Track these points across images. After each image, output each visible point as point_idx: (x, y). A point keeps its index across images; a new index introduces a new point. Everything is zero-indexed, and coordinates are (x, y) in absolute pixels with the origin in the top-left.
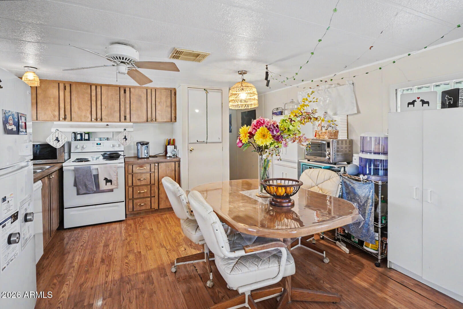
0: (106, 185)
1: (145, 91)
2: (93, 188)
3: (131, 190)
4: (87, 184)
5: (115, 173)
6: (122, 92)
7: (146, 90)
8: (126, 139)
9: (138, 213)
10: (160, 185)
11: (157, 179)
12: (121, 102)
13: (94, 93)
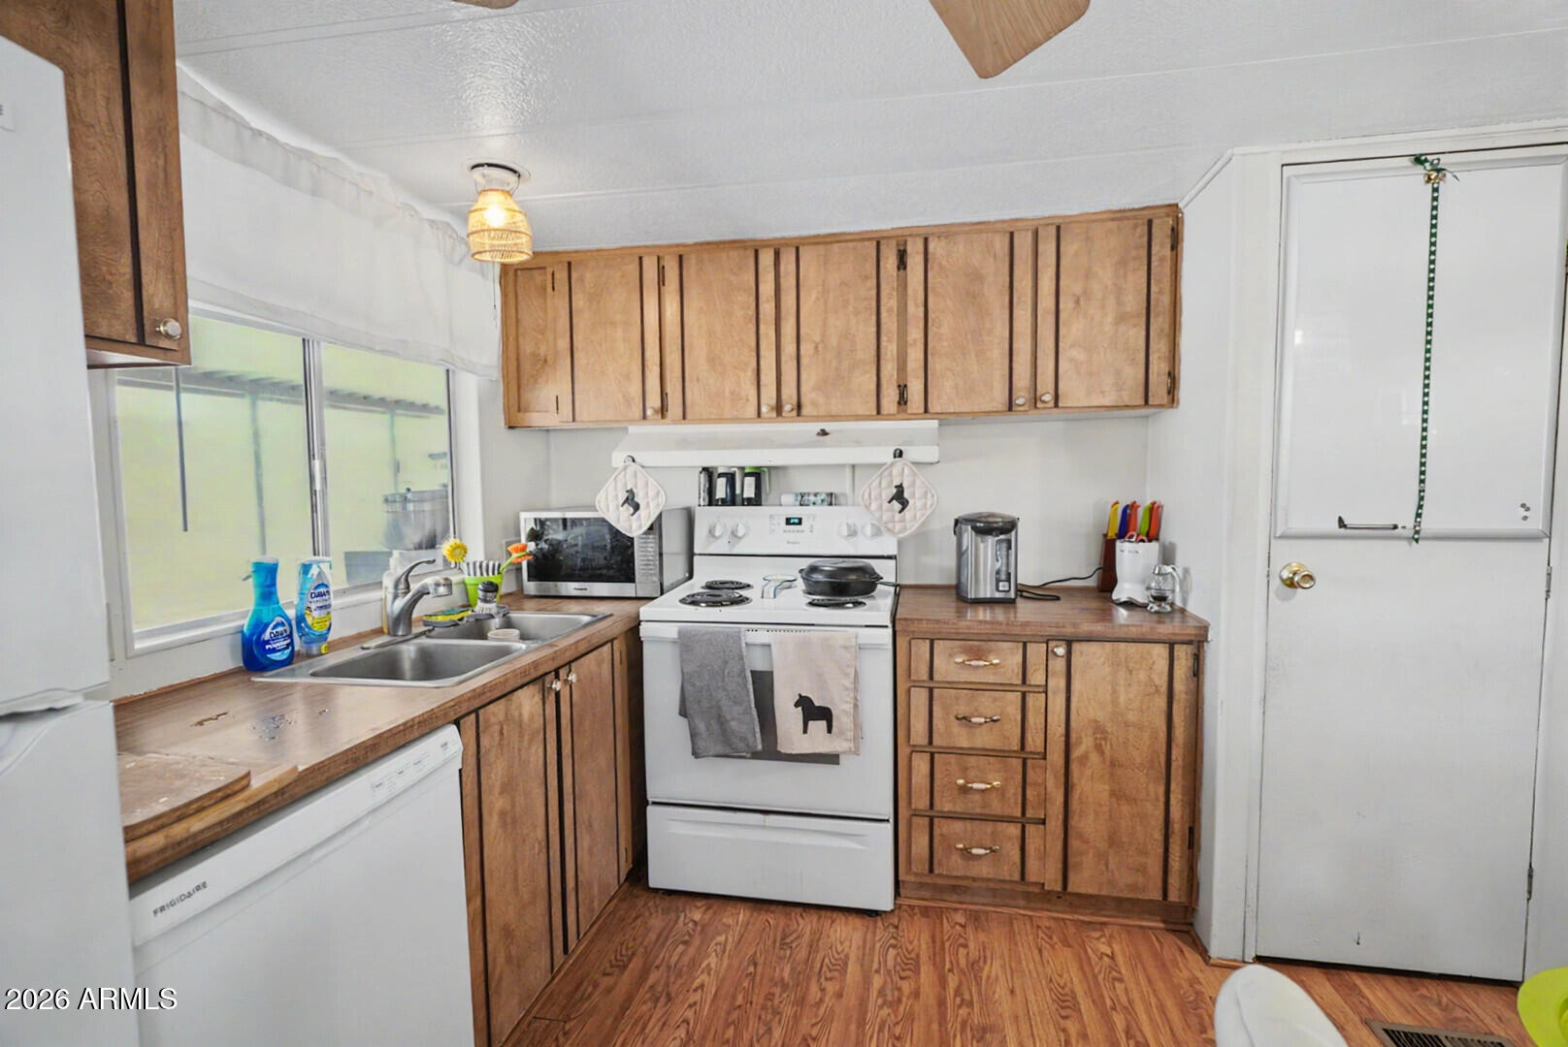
0: (805, 732)
1: (1000, 244)
2: (749, 736)
3: (921, 765)
4: (728, 717)
5: (847, 675)
6: (890, 262)
7: (1008, 236)
8: (904, 504)
9: (954, 889)
10: (1074, 767)
11: (1062, 730)
12: (884, 314)
13: (767, 288)
